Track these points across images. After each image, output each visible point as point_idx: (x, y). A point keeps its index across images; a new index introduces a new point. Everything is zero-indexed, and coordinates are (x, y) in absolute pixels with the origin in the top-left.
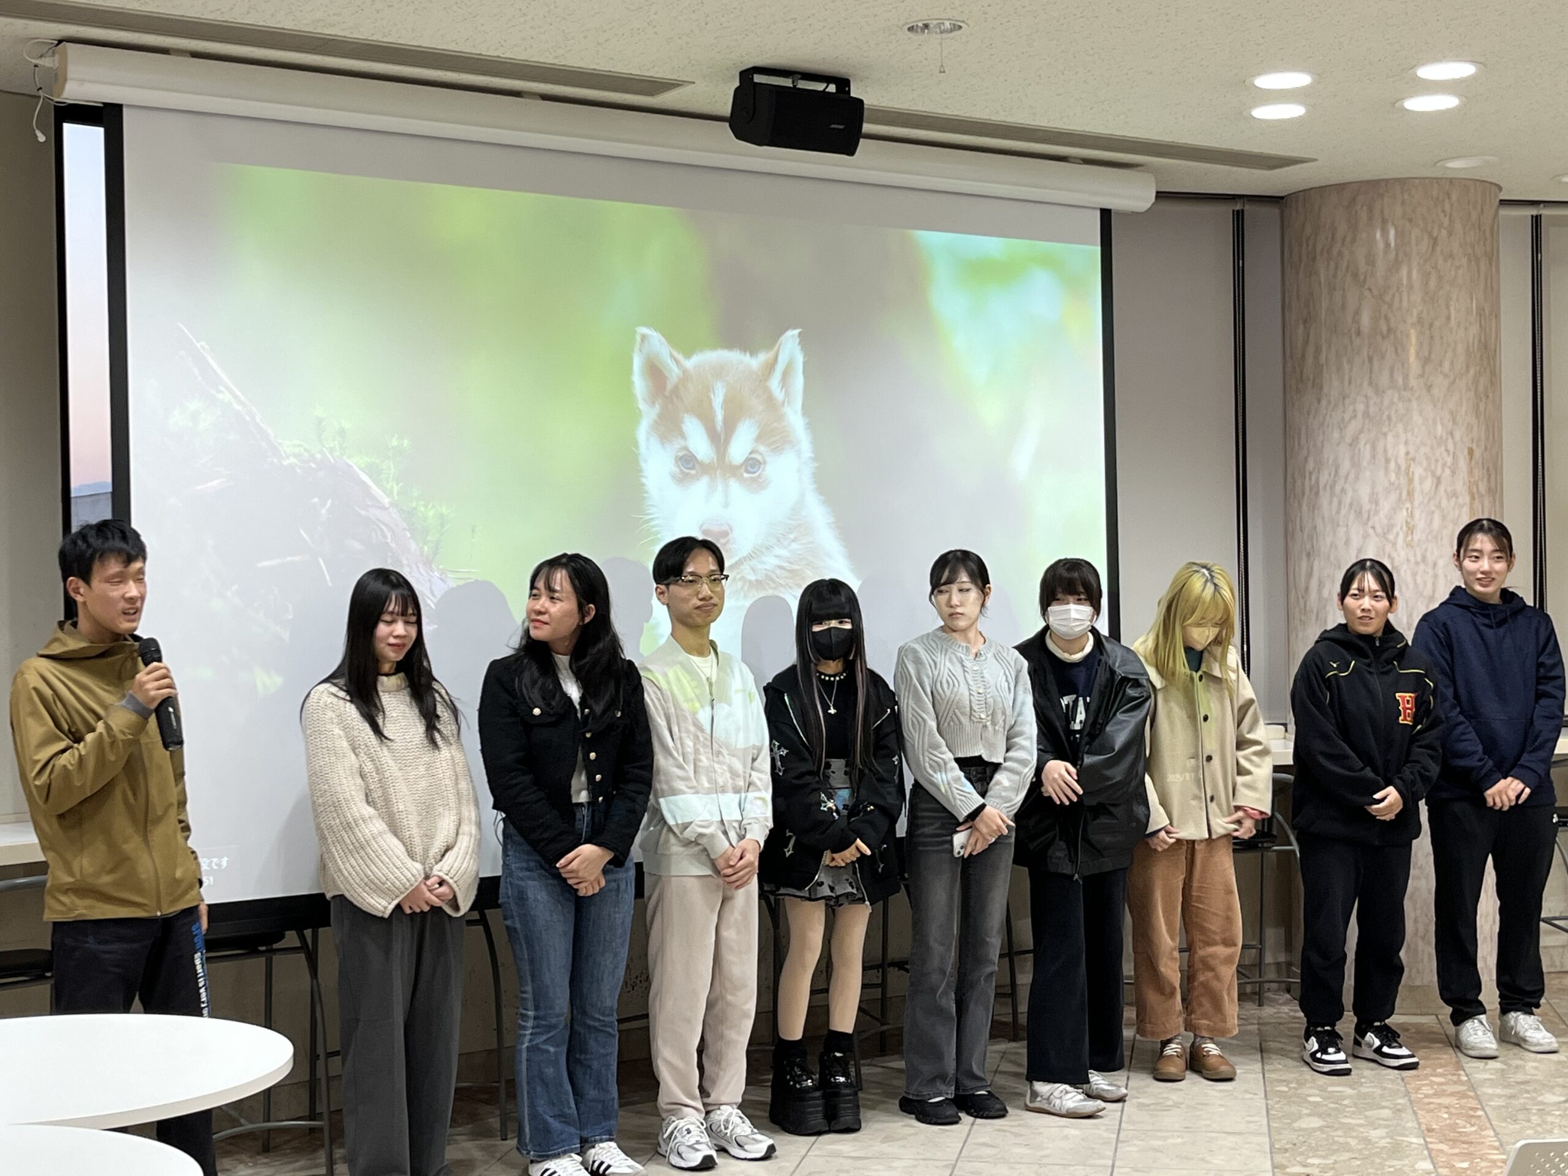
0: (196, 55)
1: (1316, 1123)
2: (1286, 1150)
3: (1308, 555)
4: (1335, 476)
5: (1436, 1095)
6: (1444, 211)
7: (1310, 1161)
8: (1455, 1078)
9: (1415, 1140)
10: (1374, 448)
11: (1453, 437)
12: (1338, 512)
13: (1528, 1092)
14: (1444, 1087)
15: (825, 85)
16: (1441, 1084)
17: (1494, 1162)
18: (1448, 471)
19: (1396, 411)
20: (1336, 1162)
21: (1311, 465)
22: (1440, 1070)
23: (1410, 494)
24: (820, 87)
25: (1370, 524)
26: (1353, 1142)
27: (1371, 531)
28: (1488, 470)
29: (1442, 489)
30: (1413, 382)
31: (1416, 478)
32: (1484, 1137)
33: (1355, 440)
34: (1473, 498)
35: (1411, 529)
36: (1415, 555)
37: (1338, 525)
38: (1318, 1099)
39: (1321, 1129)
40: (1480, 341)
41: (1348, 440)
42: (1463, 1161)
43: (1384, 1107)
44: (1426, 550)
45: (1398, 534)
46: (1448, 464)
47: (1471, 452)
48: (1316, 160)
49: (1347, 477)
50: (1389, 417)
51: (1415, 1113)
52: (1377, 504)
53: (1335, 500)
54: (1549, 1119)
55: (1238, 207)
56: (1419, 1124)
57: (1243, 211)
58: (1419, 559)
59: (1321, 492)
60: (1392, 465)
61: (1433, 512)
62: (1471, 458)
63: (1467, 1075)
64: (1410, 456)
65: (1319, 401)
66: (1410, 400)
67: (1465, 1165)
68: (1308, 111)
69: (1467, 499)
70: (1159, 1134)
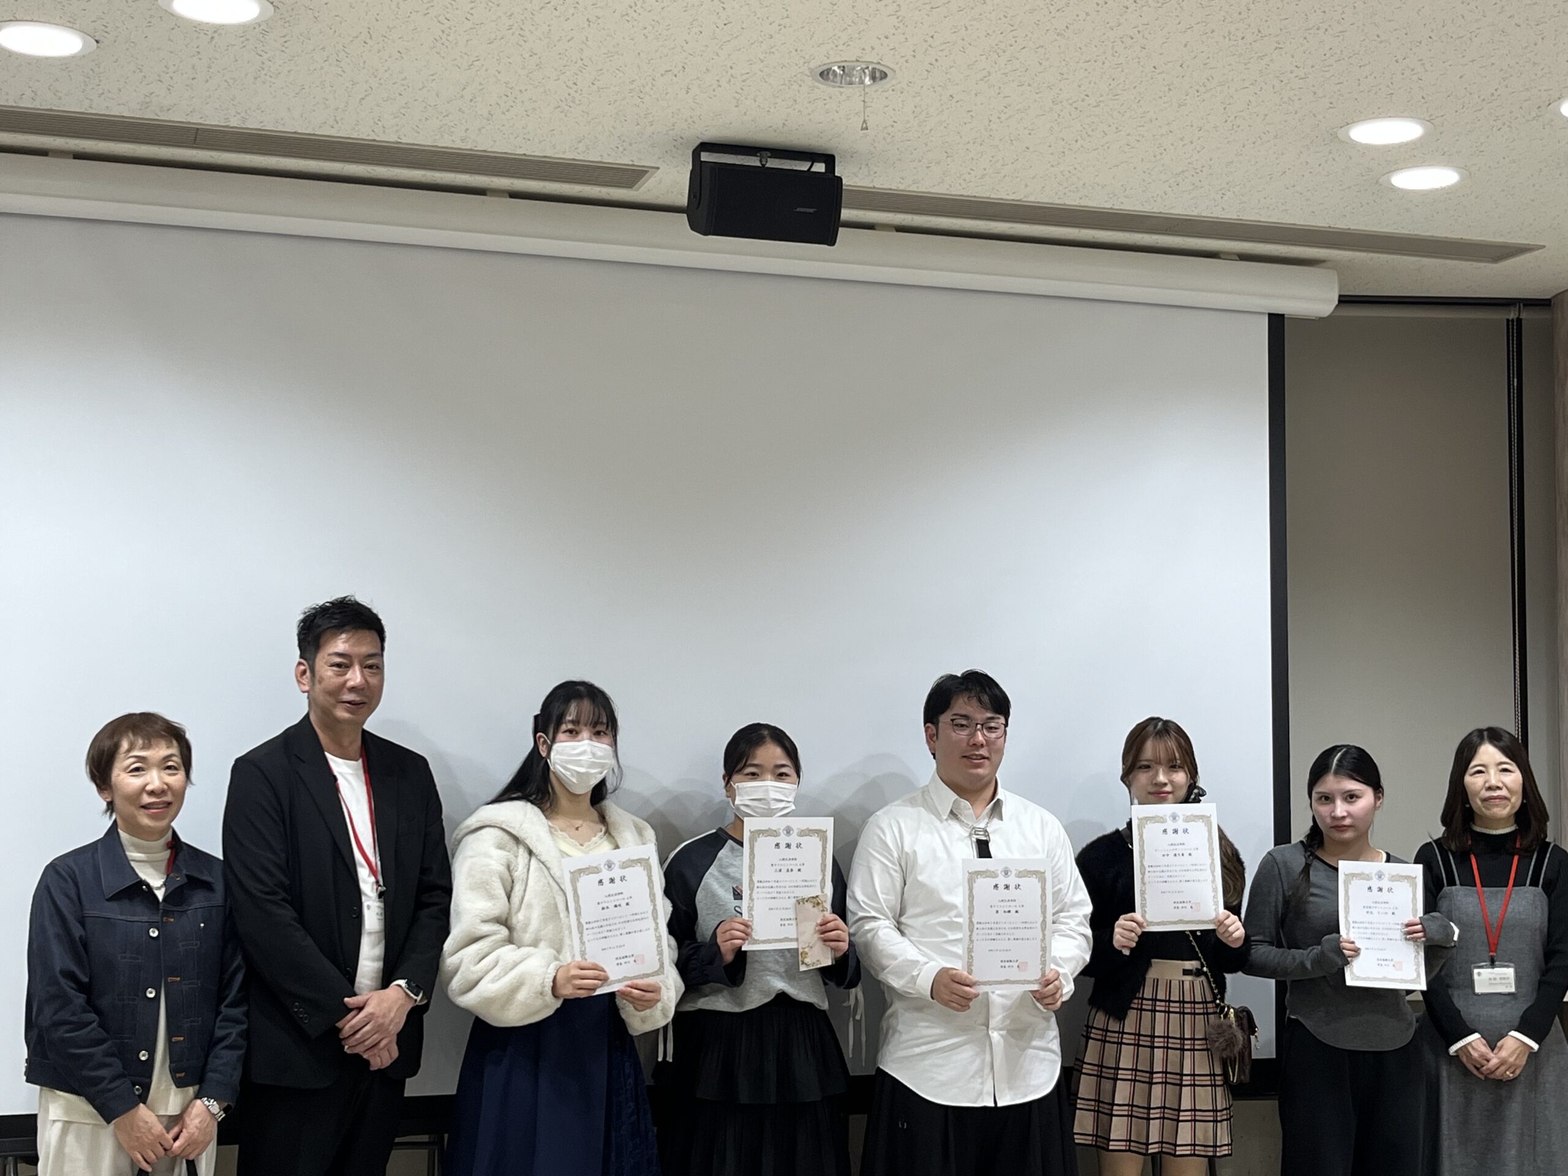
0: (79, 156)
15: (809, 164)
24: (803, 166)
48: (1544, 247)
55: (1513, 315)
57: (1519, 320)
68: (1462, 179)
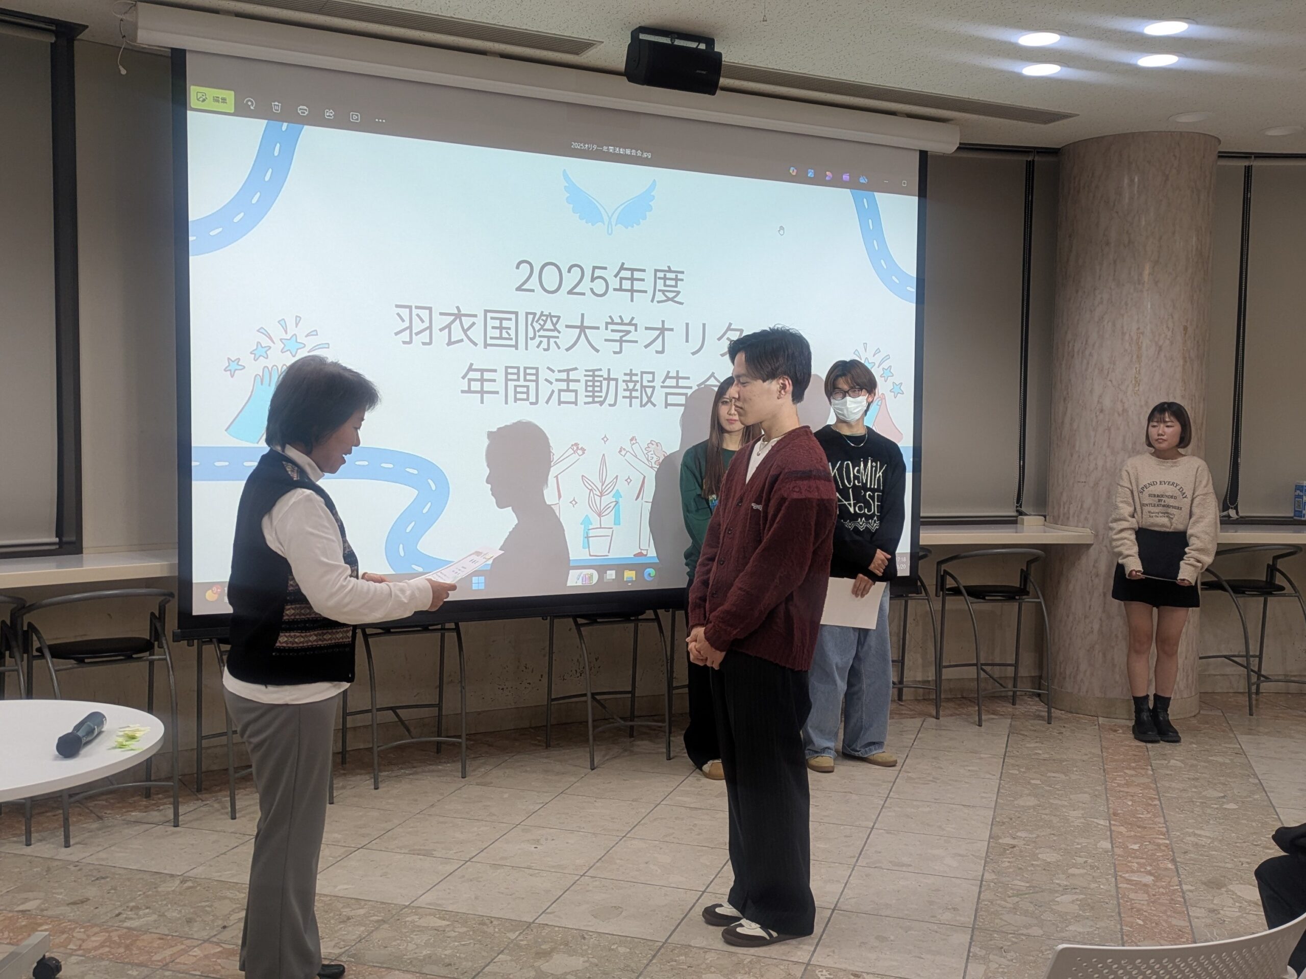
1: (1032, 801)
2: (1004, 823)
3: (1065, 399)
4: (1086, 344)
5: (1127, 785)
6: (1174, 156)
7: (1019, 834)
8: (1143, 772)
9: (1102, 822)
10: (1114, 325)
11: (1173, 318)
12: (1086, 370)
13: (1196, 787)
14: (1133, 778)
15: (696, 43)
16: (1132, 776)
17: (1159, 845)
18: (1168, 342)
19: (1132, 299)
20: (1038, 836)
21: (1069, 336)
22: (1133, 765)
23: (1139, 357)
24: (693, 45)
25: (1109, 379)
26: (1055, 820)
27: (1109, 383)
28: (1198, 342)
29: (1162, 354)
30: (1146, 277)
31: (1144, 345)
32: (1155, 823)
33: (1102, 318)
34: (1185, 362)
35: (1138, 383)
36: (1140, 400)
37: (1086, 378)
38: (1038, 782)
39: (1034, 807)
40: (1197, 249)
41: (1096, 319)
42: (1135, 843)
43: (1085, 793)
44: (1148, 398)
45: (1128, 386)
46: (1168, 337)
47: (1185, 329)
48: (1077, 115)
49: (1094, 345)
50: (1126, 304)
51: (1107, 799)
52: (1114, 364)
53: (1085, 361)
54: (1209, 811)
55: (1030, 159)
56: (1108, 808)
57: (1033, 161)
58: (1143, 403)
59: (1076, 355)
60: (1127, 337)
61: (1155, 371)
62: (1185, 334)
63: (1153, 770)
64: (1140, 331)
65: (1077, 292)
66: (1142, 291)
67: (1136, 847)
69: (1181, 362)
70: (915, 803)
